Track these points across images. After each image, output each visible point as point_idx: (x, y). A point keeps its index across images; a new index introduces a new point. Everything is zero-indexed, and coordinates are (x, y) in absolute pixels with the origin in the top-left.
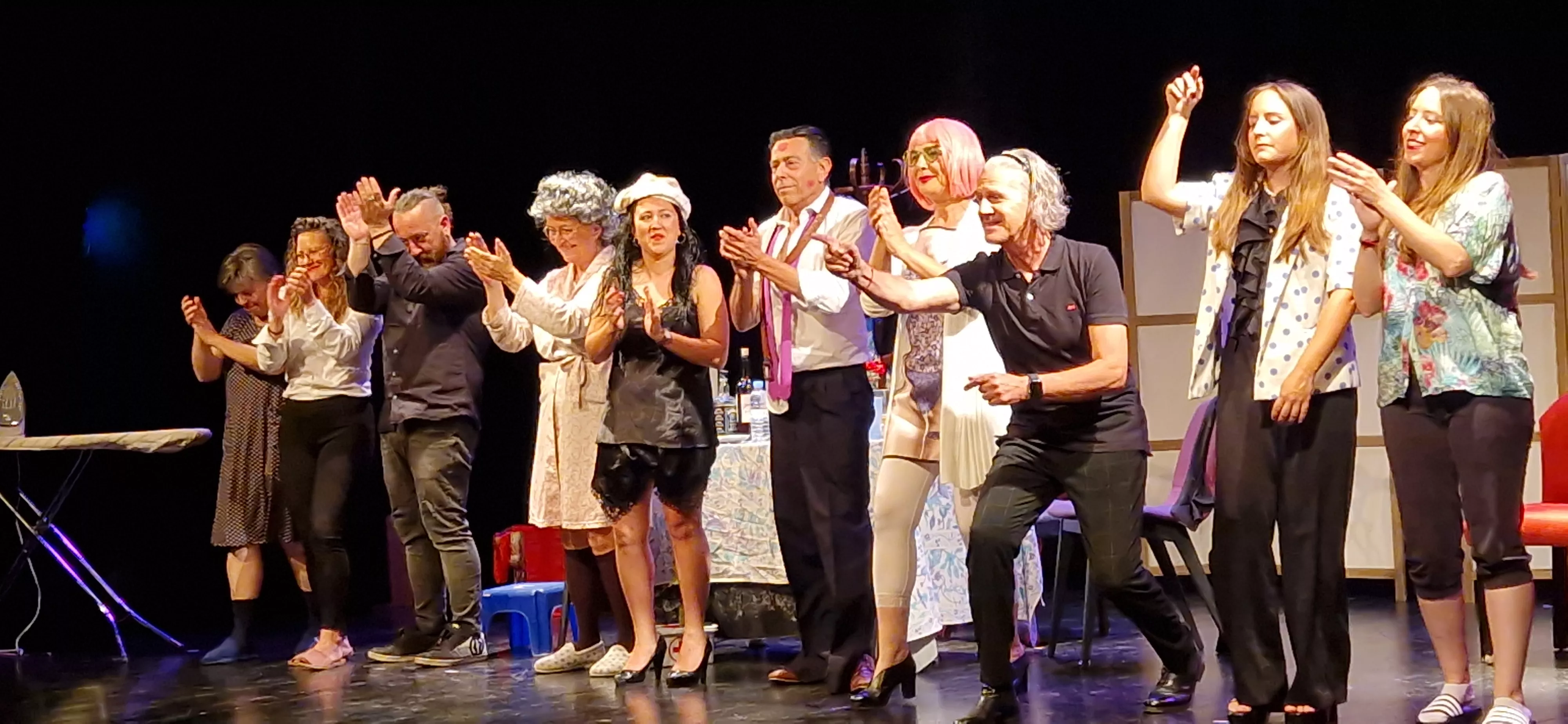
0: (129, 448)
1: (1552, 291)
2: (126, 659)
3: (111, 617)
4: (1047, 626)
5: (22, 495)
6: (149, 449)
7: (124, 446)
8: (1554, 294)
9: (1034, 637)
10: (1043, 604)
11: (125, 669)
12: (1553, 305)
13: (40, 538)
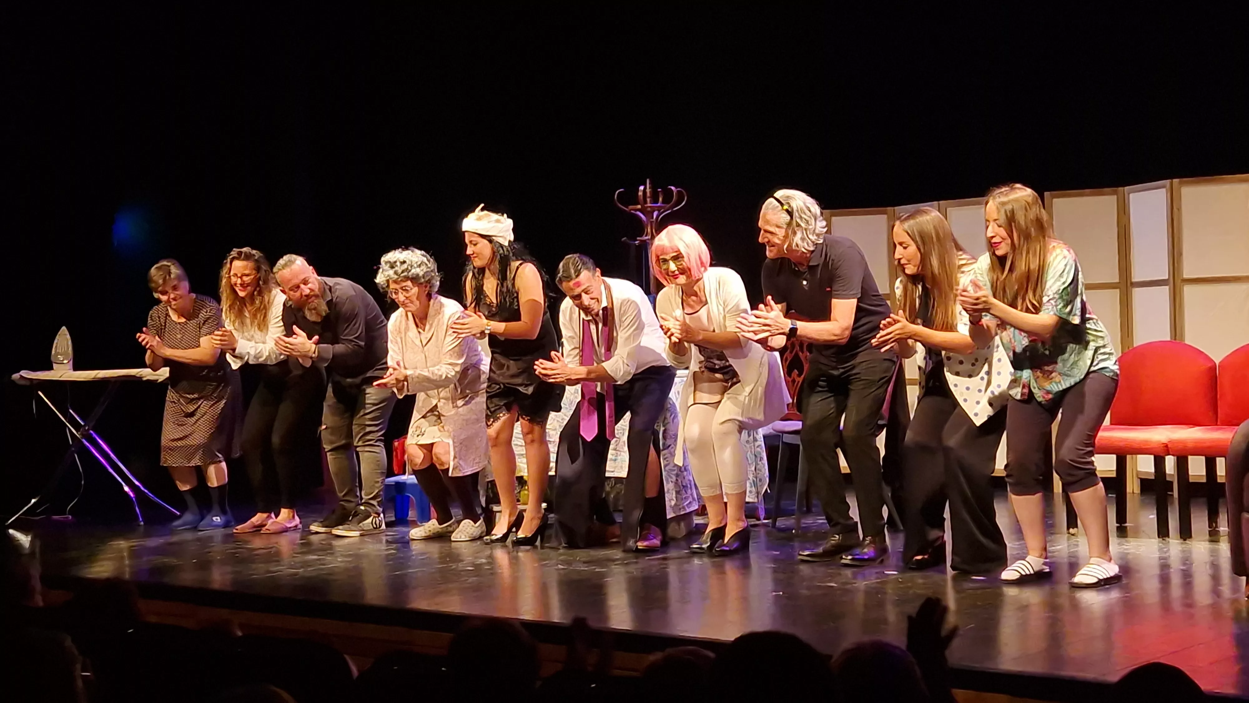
0: (145, 379)
1: (1117, 281)
2: (142, 523)
3: (132, 494)
4: (772, 505)
5: (71, 411)
6: (158, 380)
7: (141, 378)
8: (1119, 283)
9: (762, 515)
10: (769, 491)
11: (142, 529)
12: (1118, 290)
13: (84, 440)
